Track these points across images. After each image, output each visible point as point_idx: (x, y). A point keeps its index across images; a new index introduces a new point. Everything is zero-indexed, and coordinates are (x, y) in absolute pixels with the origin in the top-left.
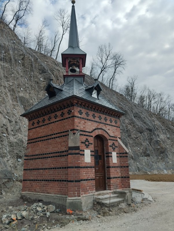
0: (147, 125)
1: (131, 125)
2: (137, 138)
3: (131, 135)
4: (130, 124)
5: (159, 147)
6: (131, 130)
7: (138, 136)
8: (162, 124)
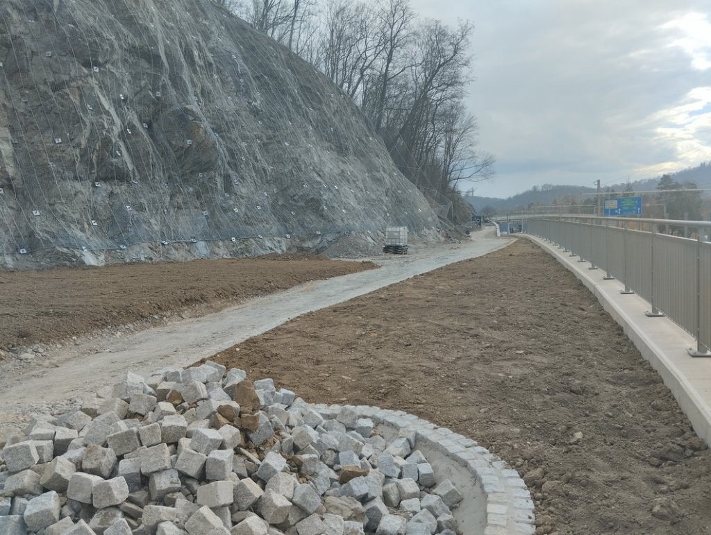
0: (141, 30)
1: (36, 18)
2: (56, 87)
3: (25, 71)
4: (34, 10)
5: (189, 142)
6: (27, 41)
7: (65, 78)
8: (246, 55)
